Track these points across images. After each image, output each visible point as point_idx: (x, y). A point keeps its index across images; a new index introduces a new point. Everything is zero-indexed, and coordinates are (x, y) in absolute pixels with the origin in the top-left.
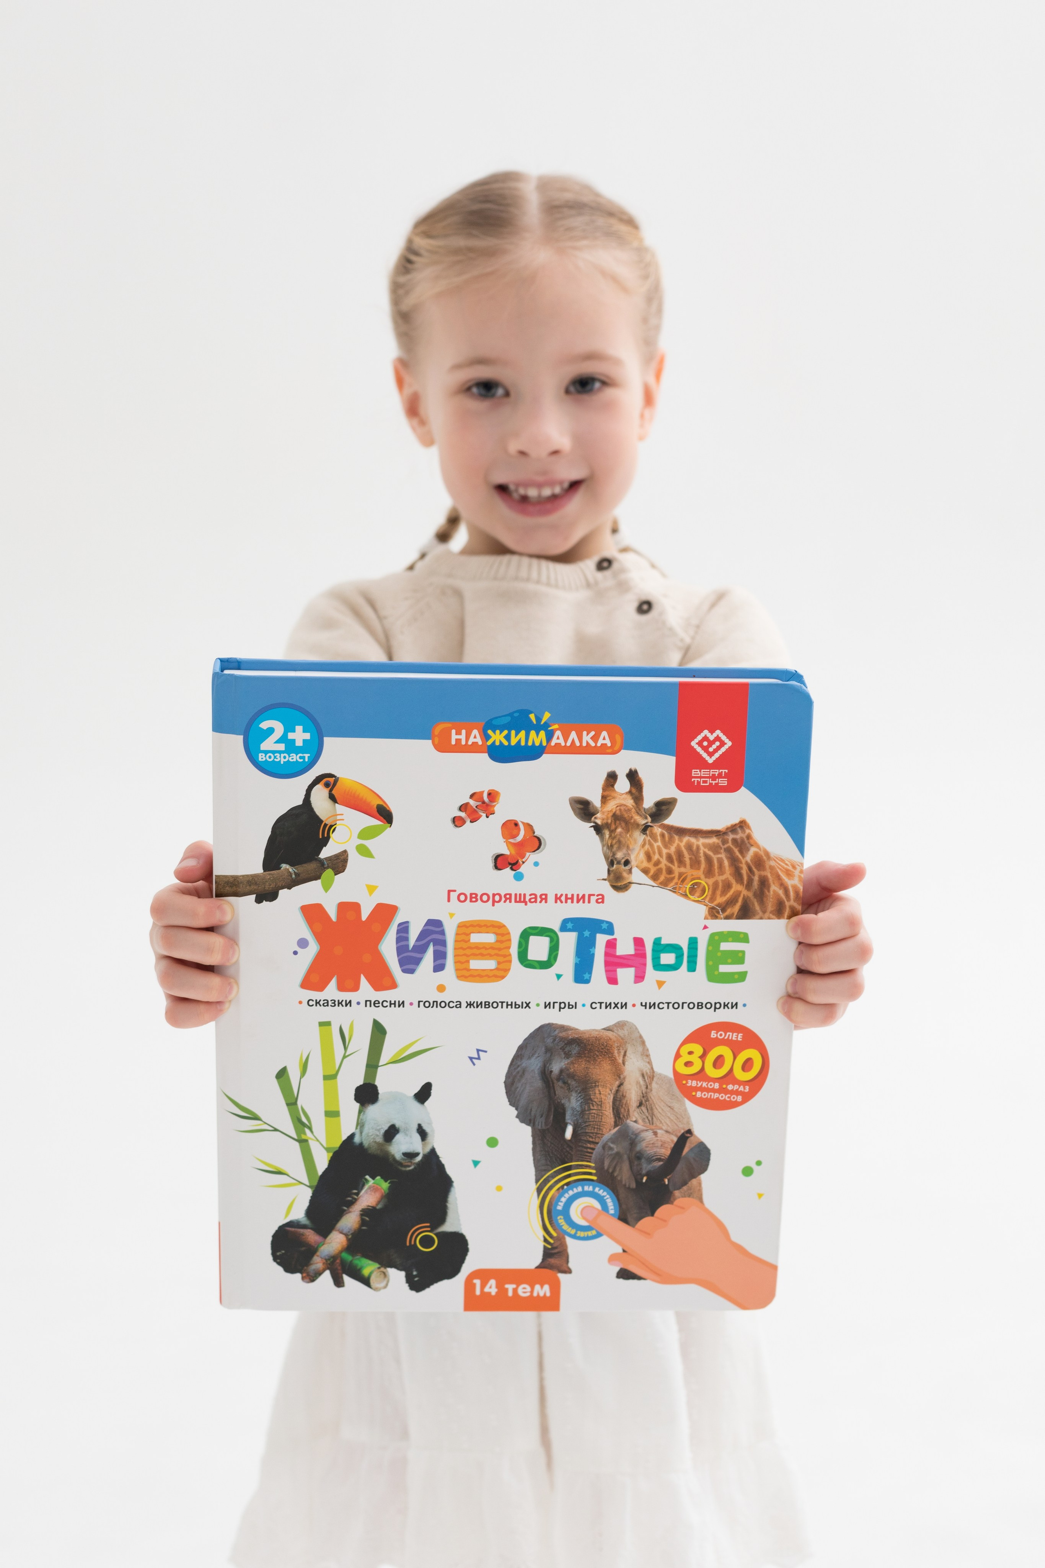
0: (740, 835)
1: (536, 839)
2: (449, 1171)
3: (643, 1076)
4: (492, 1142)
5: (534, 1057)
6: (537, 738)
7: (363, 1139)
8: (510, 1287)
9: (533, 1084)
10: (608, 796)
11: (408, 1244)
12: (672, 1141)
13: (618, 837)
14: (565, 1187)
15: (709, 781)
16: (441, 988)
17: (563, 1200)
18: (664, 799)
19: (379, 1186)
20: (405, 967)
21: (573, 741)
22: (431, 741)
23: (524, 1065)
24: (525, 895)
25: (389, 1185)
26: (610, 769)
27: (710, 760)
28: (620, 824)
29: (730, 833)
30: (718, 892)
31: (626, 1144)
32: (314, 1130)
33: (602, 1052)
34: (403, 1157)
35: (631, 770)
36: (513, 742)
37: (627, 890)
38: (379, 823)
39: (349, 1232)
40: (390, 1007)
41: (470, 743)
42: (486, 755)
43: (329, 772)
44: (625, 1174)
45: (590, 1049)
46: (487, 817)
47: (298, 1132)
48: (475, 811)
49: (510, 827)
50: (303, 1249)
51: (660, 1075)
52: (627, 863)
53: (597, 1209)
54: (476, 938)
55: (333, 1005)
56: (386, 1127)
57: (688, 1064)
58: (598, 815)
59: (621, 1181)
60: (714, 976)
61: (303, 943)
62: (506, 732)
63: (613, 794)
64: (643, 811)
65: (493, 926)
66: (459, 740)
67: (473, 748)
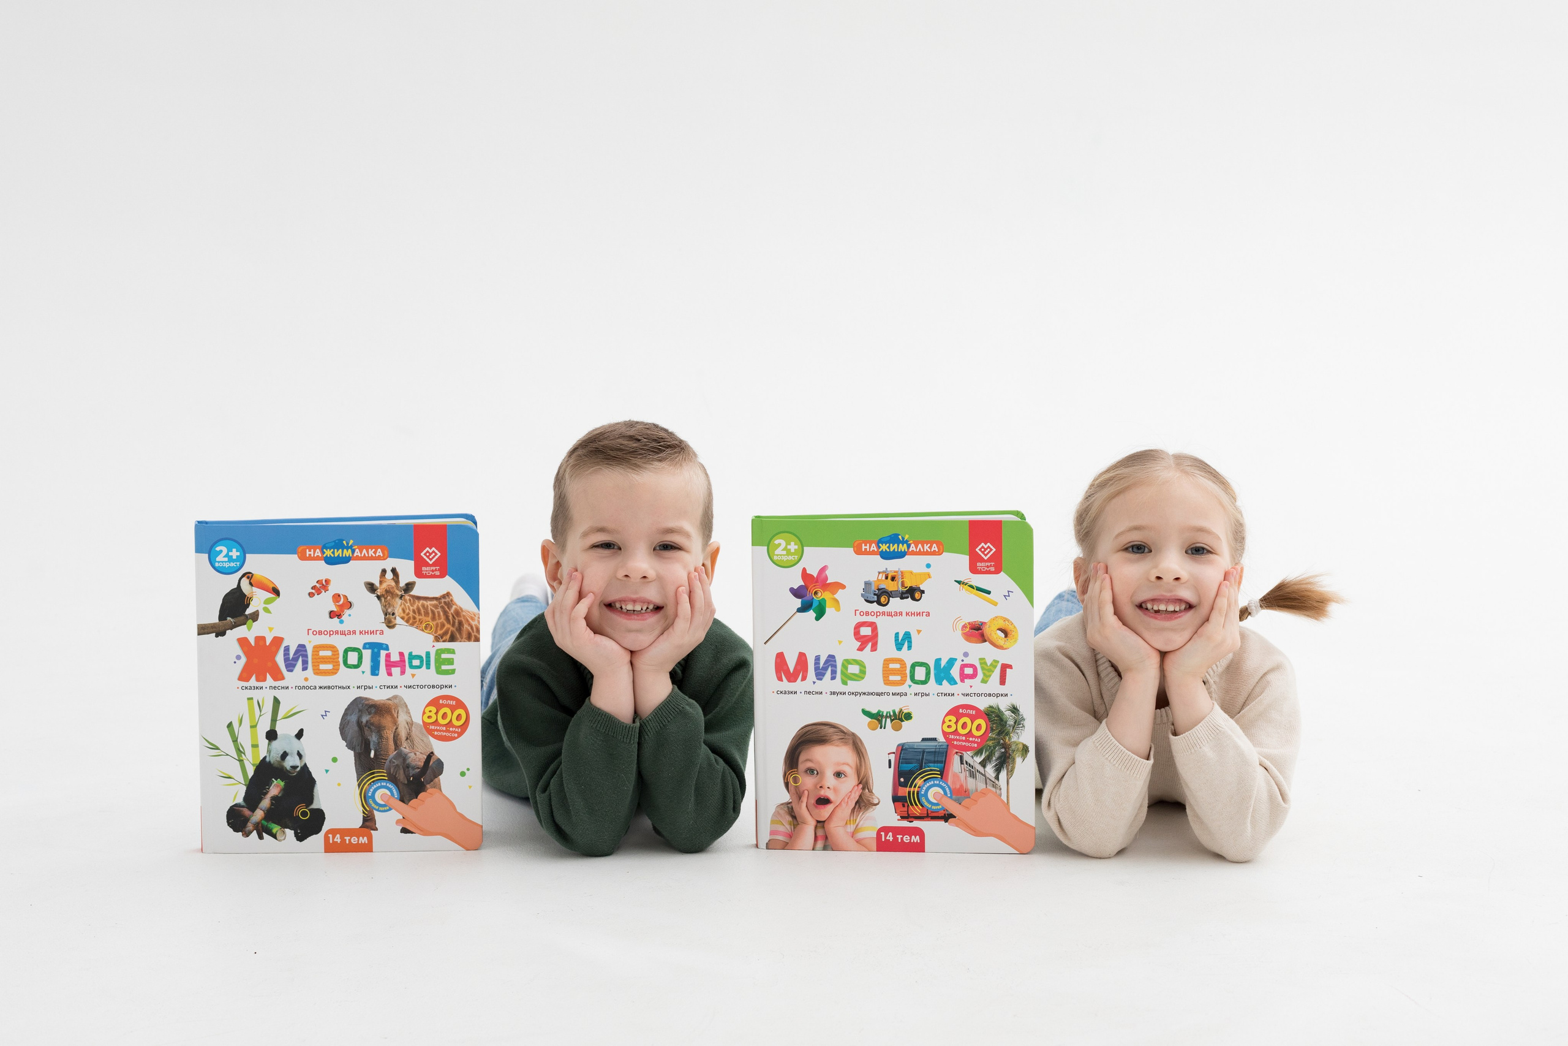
0: (447, 600)
1: (349, 603)
2: (314, 775)
3: (407, 724)
4: (335, 760)
5: (353, 715)
6: (347, 553)
7: (271, 759)
8: (347, 838)
9: (353, 729)
10: (382, 581)
11: (295, 816)
12: (424, 758)
13: (388, 601)
15: (431, 573)
16: (306, 679)
17: (371, 790)
18: (409, 582)
20: (288, 669)
21: (364, 554)
22: (297, 555)
23: (348, 719)
24: (345, 631)
25: (284, 783)
27: (431, 563)
28: (389, 595)
29: (442, 599)
30: (439, 628)
31: (401, 760)
32: (246, 755)
33: (386, 711)
34: (290, 768)
35: (393, 568)
36: (336, 556)
37: (394, 628)
38: (273, 596)
40: (282, 689)
41: (315, 556)
43: (249, 572)
44: (401, 776)
45: (381, 710)
46: (325, 592)
47: (239, 756)
48: (319, 590)
49: (337, 597)
50: (242, 819)
51: (416, 723)
52: (393, 614)
53: (388, 795)
54: (322, 653)
55: (254, 689)
56: (281, 753)
57: (429, 717)
58: (378, 590)
59: (400, 780)
60: (439, 672)
61: (238, 657)
62: (332, 550)
63: (385, 580)
64: (400, 588)
65: (330, 647)
66: (310, 555)
67: (317, 558)
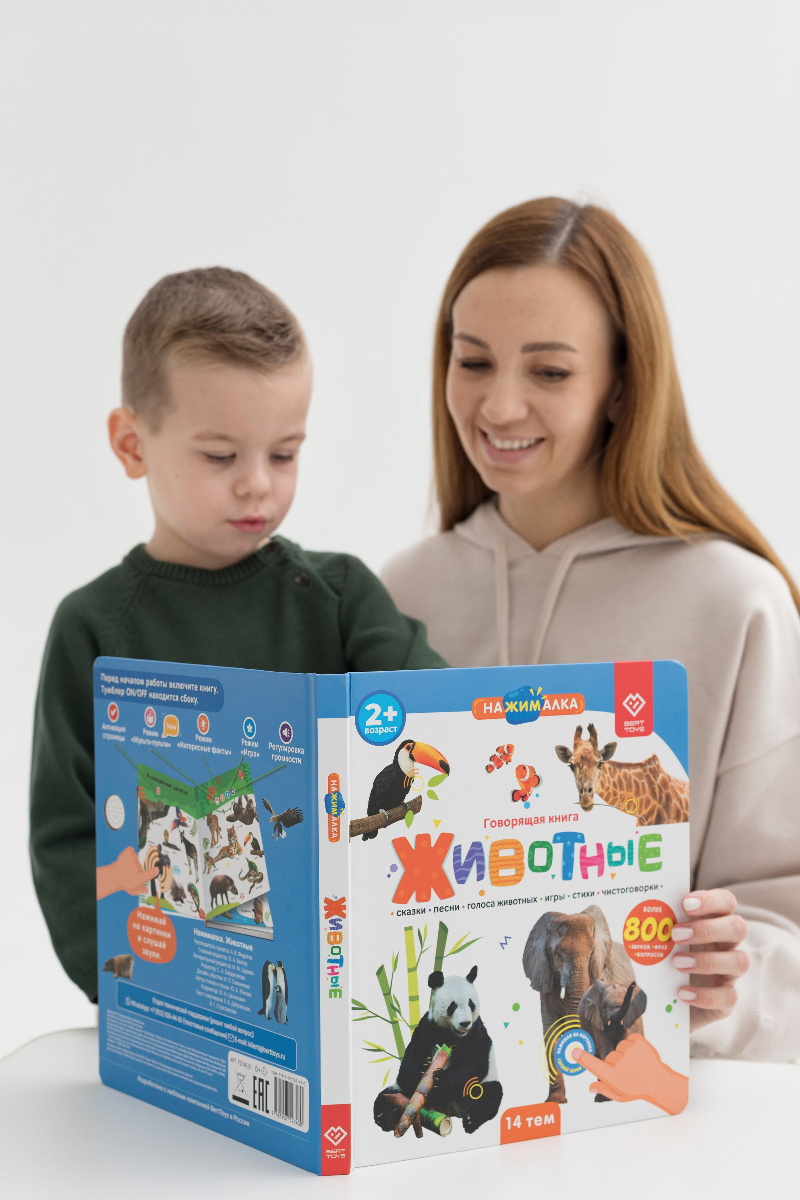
0: (653, 766)
1: (537, 778)
2: (490, 1033)
3: (605, 945)
4: (516, 1007)
5: (540, 939)
6: (535, 706)
7: (434, 1015)
8: (529, 1120)
9: (540, 958)
10: (577, 743)
11: (464, 1096)
12: (624, 991)
13: (584, 772)
14: (562, 1036)
15: (634, 729)
16: (482, 893)
17: (561, 1045)
18: (609, 743)
19: (445, 1052)
20: (459, 880)
21: (556, 706)
22: (471, 712)
23: (534, 945)
24: (531, 818)
25: (452, 1050)
26: (578, 725)
27: (634, 714)
28: (585, 763)
29: (648, 765)
30: (643, 807)
31: (597, 998)
32: (402, 1013)
33: (581, 930)
34: (460, 1026)
35: (590, 725)
36: (521, 710)
37: (591, 810)
39: (426, 1091)
40: (450, 910)
41: (495, 712)
42: (505, 720)
43: (409, 739)
44: (597, 1021)
45: (574, 929)
46: (507, 764)
47: (392, 1015)
48: (499, 761)
49: (521, 770)
50: (395, 1109)
51: (615, 943)
52: (590, 790)
53: (581, 1050)
54: (503, 853)
55: (414, 913)
56: (449, 1005)
58: (573, 757)
59: (595, 1026)
60: (643, 867)
61: (394, 868)
62: (516, 703)
63: (581, 742)
64: (598, 752)
65: (513, 843)
66: (488, 710)
67: (497, 716)
